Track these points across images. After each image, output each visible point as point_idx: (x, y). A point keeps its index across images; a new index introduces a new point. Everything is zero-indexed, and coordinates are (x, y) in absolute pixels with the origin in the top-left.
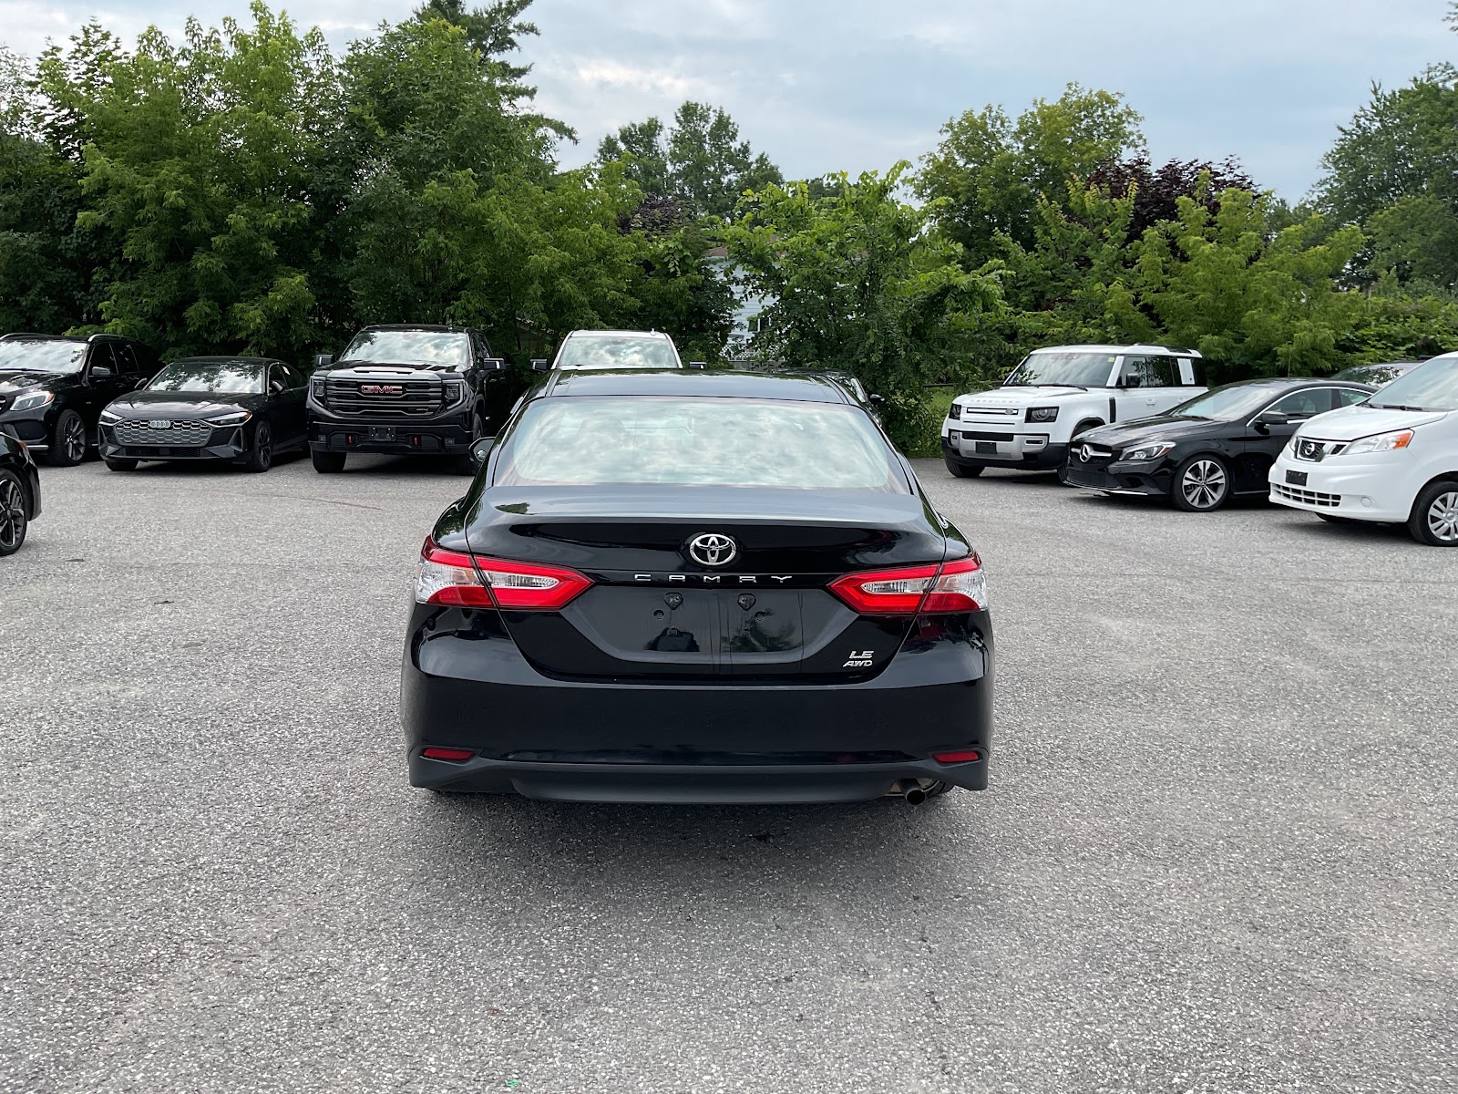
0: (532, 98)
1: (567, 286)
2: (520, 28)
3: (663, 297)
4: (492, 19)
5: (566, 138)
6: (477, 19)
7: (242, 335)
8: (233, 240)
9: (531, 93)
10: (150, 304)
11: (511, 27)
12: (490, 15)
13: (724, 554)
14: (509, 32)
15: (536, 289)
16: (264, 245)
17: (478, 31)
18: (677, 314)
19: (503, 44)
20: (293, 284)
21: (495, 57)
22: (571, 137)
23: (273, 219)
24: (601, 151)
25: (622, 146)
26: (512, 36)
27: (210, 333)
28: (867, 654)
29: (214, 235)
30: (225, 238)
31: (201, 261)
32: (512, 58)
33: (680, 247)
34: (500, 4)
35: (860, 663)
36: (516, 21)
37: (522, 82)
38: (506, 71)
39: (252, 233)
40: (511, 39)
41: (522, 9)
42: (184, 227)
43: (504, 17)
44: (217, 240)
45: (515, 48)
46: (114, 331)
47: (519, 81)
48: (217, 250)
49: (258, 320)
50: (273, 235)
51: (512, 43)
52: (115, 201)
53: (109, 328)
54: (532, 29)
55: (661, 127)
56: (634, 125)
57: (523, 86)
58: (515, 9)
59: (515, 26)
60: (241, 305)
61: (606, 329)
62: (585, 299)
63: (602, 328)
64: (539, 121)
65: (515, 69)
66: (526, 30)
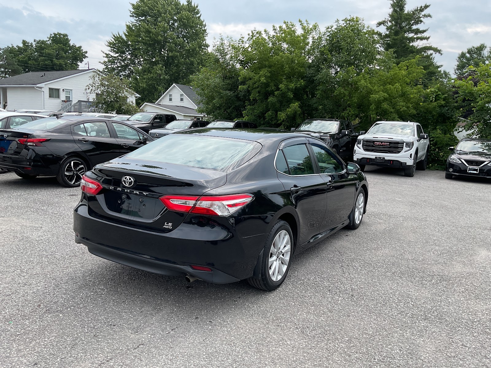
0: (427, 40)
1: (385, 106)
2: (425, 16)
3: (427, 110)
4: (414, 13)
5: (437, 53)
6: (408, 14)
7: (279, 122)
8: (281, 92)
9: (427, 38)
10: (257, 112)
11: (421, 16)
12: (413, 12)
13: (130, 183)
14: (420, 18)
15: (373, 107)
16: (289, 94)
17: (409, 18)
18: (433, 116)
19: (418, 22)
20: (295, 106)
21: (414, 27)
22: (440, 53)
23: (292, 86)
24: (459, 58)
25: (468, 55)
26: (422, 19)
27: (272, 121)
28: (170, 224)
29: (276, 91)
30: (278, 92)
31: (270, 99)
32: (421, 27)
33: (437, 91)
34: (418, 8)
35: (168, 227)
36: (423, 13)
37: (425, 35)
38: (417, 31)
39: (286, 90)
40: (421, 20)
41: (426, 9)
42: (267, 89)
43: (419, 13)
44: (276, 93)
45: (422, 23)
46: (245, 120)
47: (423, 35)
48: (276, 96)
49: (284, 117)
50: (292, 90)
51: (421, 21)
52: (250, 82)
53: (244, 119)
54: (429, 16)
55: (486, 47)
56: (474, 47)
57: (425, 36)
58: (423, 9)
59: (423, 15)
60: (280, 112)
61: (400, 121)
62: (392, 110)
63: (398, 121)
64: (430, 48)
65: (422, 31)
66: (427, 16)
